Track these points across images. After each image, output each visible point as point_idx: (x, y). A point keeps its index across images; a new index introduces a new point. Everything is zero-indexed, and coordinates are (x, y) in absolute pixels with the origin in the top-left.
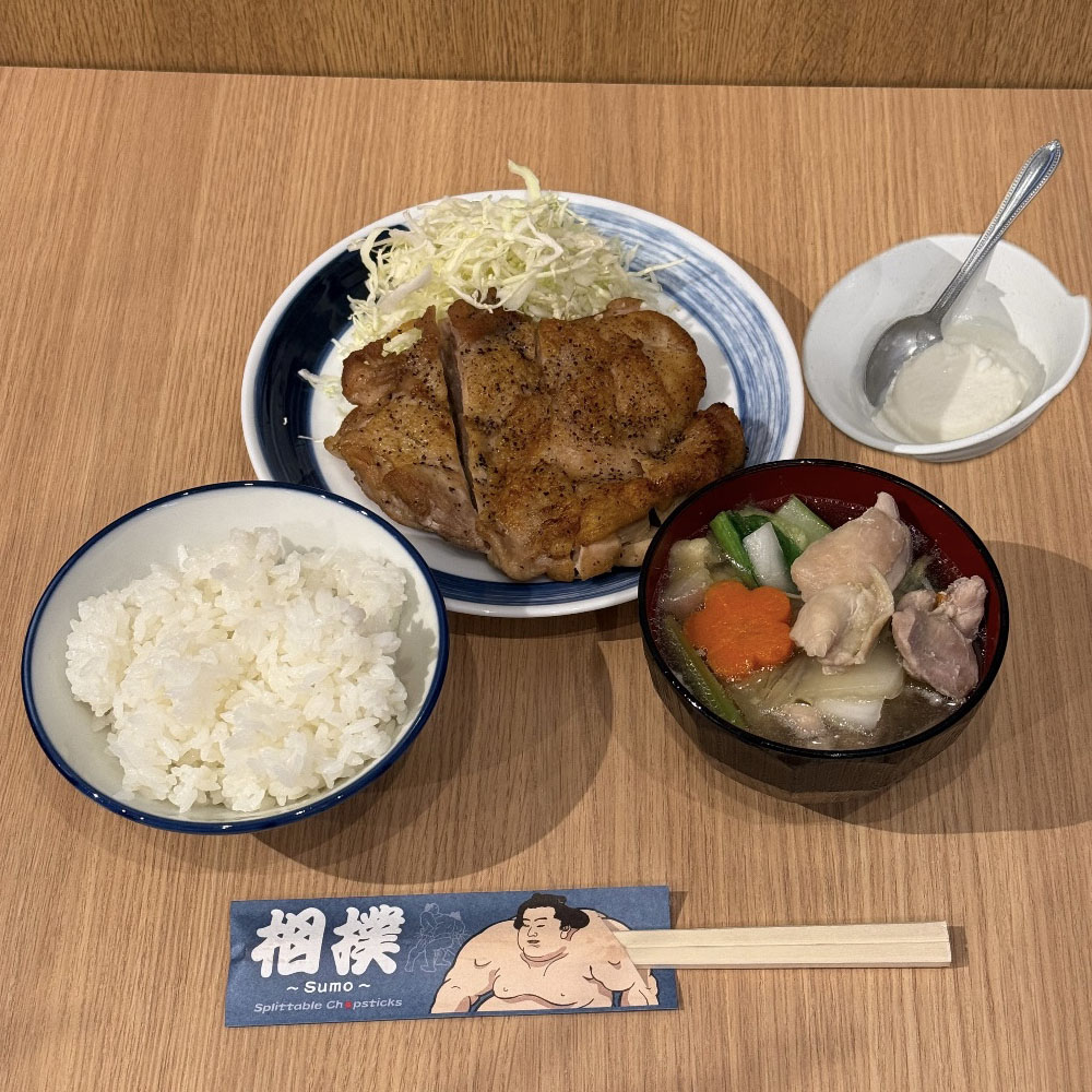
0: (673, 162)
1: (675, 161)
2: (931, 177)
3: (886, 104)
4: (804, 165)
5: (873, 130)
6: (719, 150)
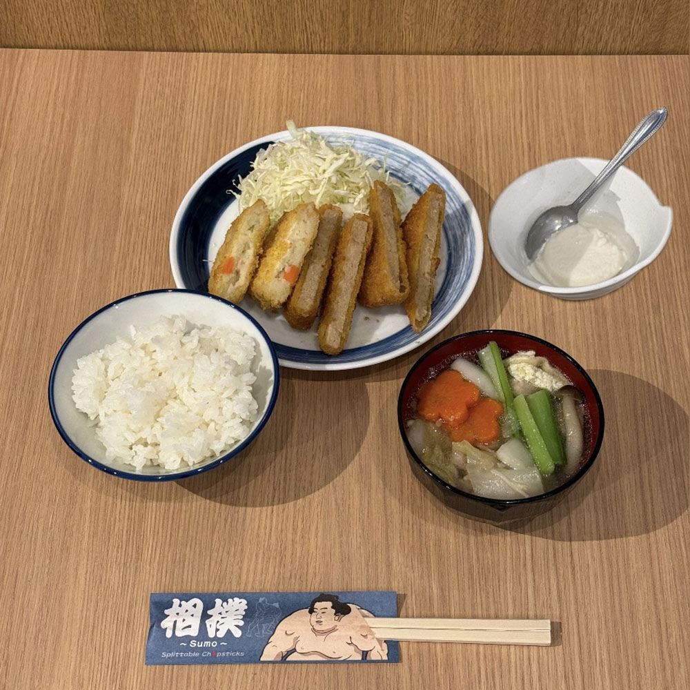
0: (401, 100)
1: (403, 101)
2: (547, 108)
3: (521, 65)
4: (475, 101)
5: (514, 81)
6: (427, 93)
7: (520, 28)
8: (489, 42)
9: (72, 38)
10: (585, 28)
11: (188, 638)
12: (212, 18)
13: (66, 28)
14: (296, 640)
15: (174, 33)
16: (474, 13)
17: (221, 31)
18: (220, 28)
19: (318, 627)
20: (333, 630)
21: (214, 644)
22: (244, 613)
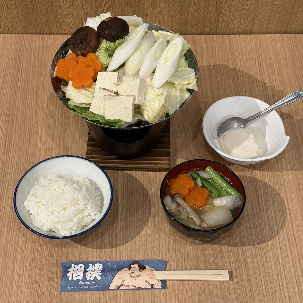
7: (195, 23)
8: (183, 30)
9: (9, 29)
10: (222, 23)
11: (78, 280)
12: (68, 21)
13: (6, 25)
14: (123, 281)
15: (52, 27)
16: (177, 17)
17: (72, 26)
18: (72, 25)
19: (132, 275)
20: (139, 276)
21: (89, 283)
22: (102, 270)
